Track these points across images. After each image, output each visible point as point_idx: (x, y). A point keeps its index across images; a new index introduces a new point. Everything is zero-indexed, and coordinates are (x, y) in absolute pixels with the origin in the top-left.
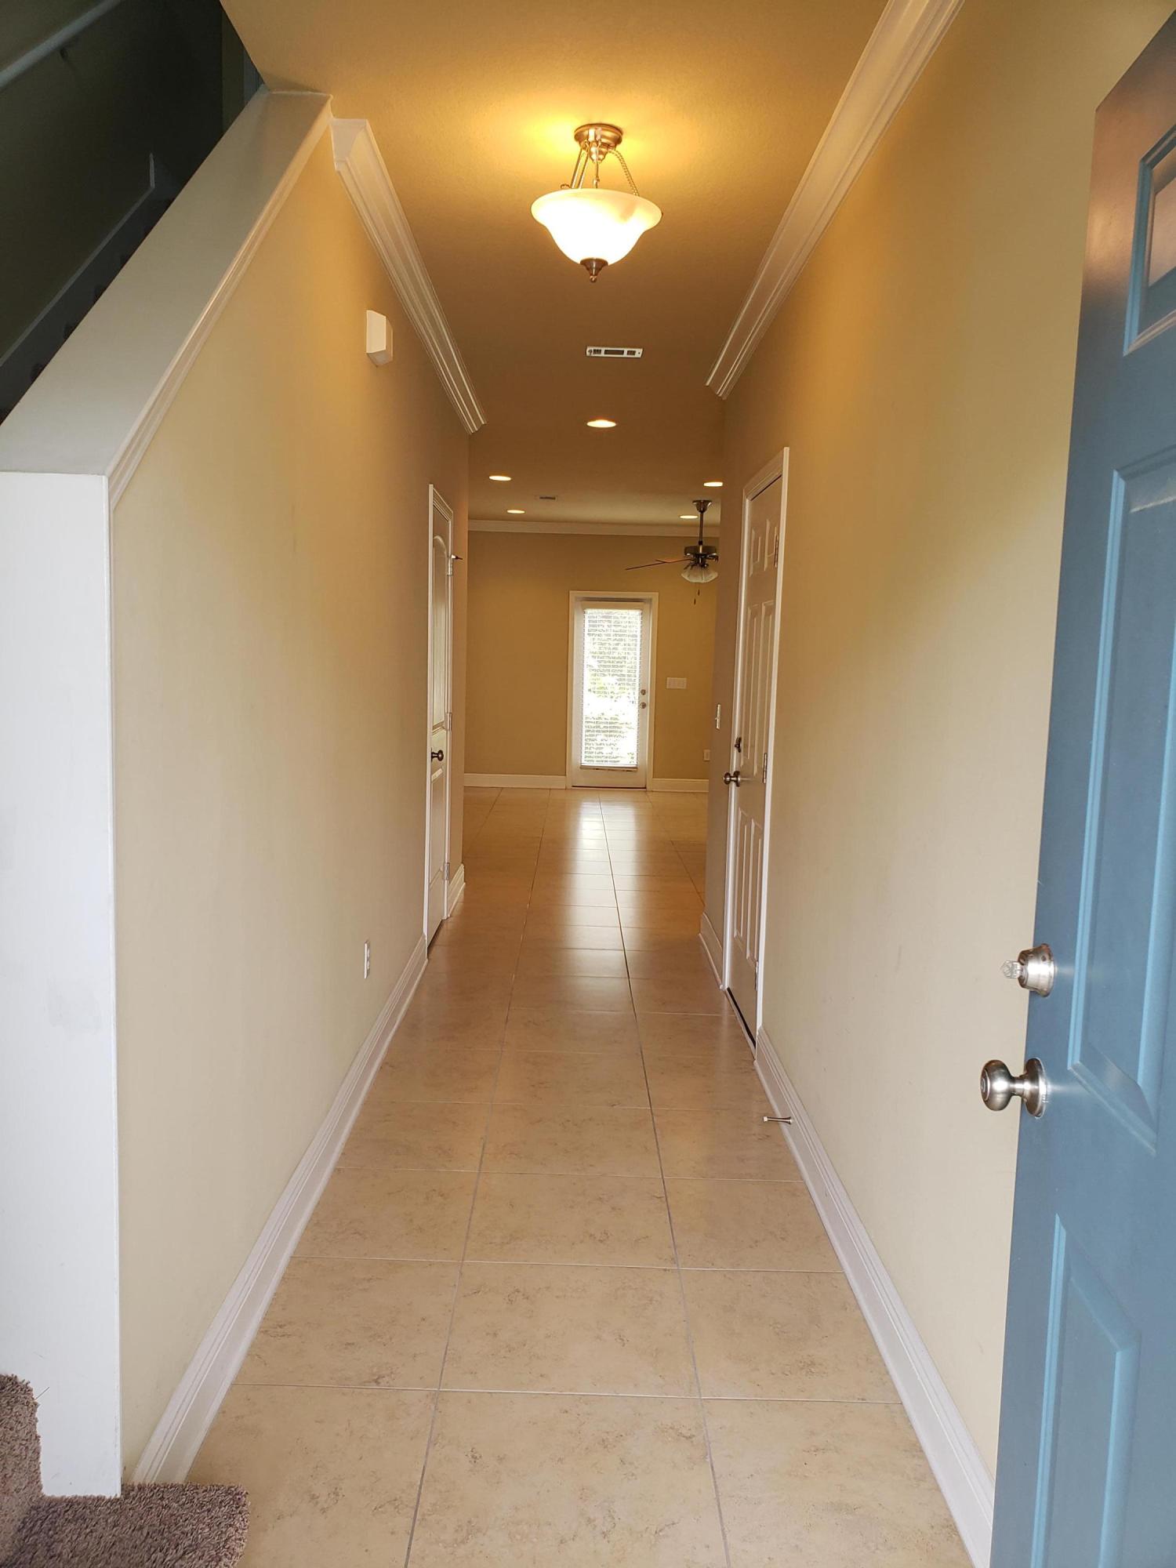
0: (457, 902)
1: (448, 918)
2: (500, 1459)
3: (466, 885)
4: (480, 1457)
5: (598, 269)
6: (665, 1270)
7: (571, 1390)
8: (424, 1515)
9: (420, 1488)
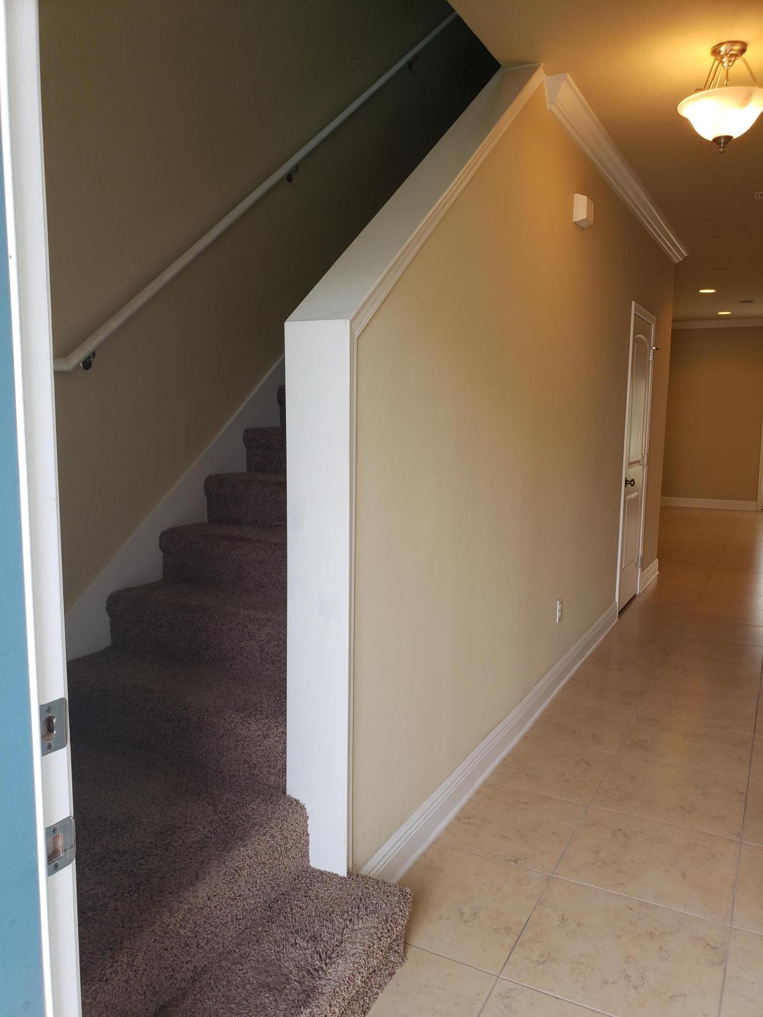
0: (650, 584)
1: (640, 594)
2: (579, 925)
3: (660, 573)
4: (567, 920)
5: (725, 143)
6: (730, 840)
7: (638, 897)
8: (522, 941)
9: (525, 926)
